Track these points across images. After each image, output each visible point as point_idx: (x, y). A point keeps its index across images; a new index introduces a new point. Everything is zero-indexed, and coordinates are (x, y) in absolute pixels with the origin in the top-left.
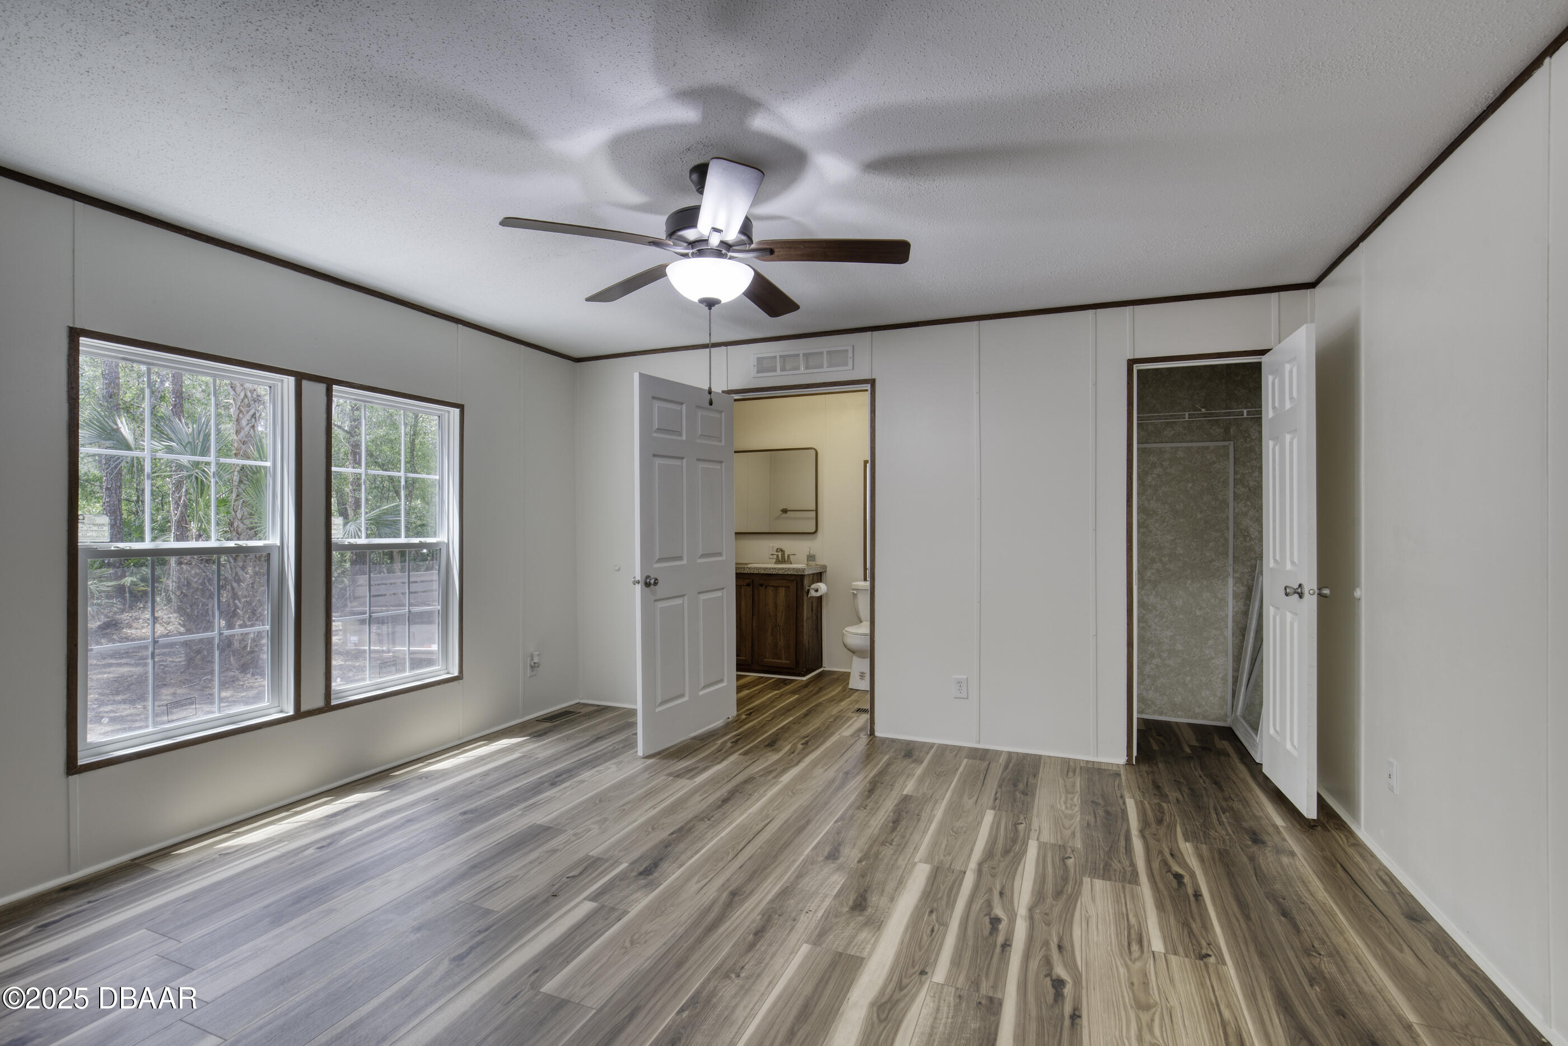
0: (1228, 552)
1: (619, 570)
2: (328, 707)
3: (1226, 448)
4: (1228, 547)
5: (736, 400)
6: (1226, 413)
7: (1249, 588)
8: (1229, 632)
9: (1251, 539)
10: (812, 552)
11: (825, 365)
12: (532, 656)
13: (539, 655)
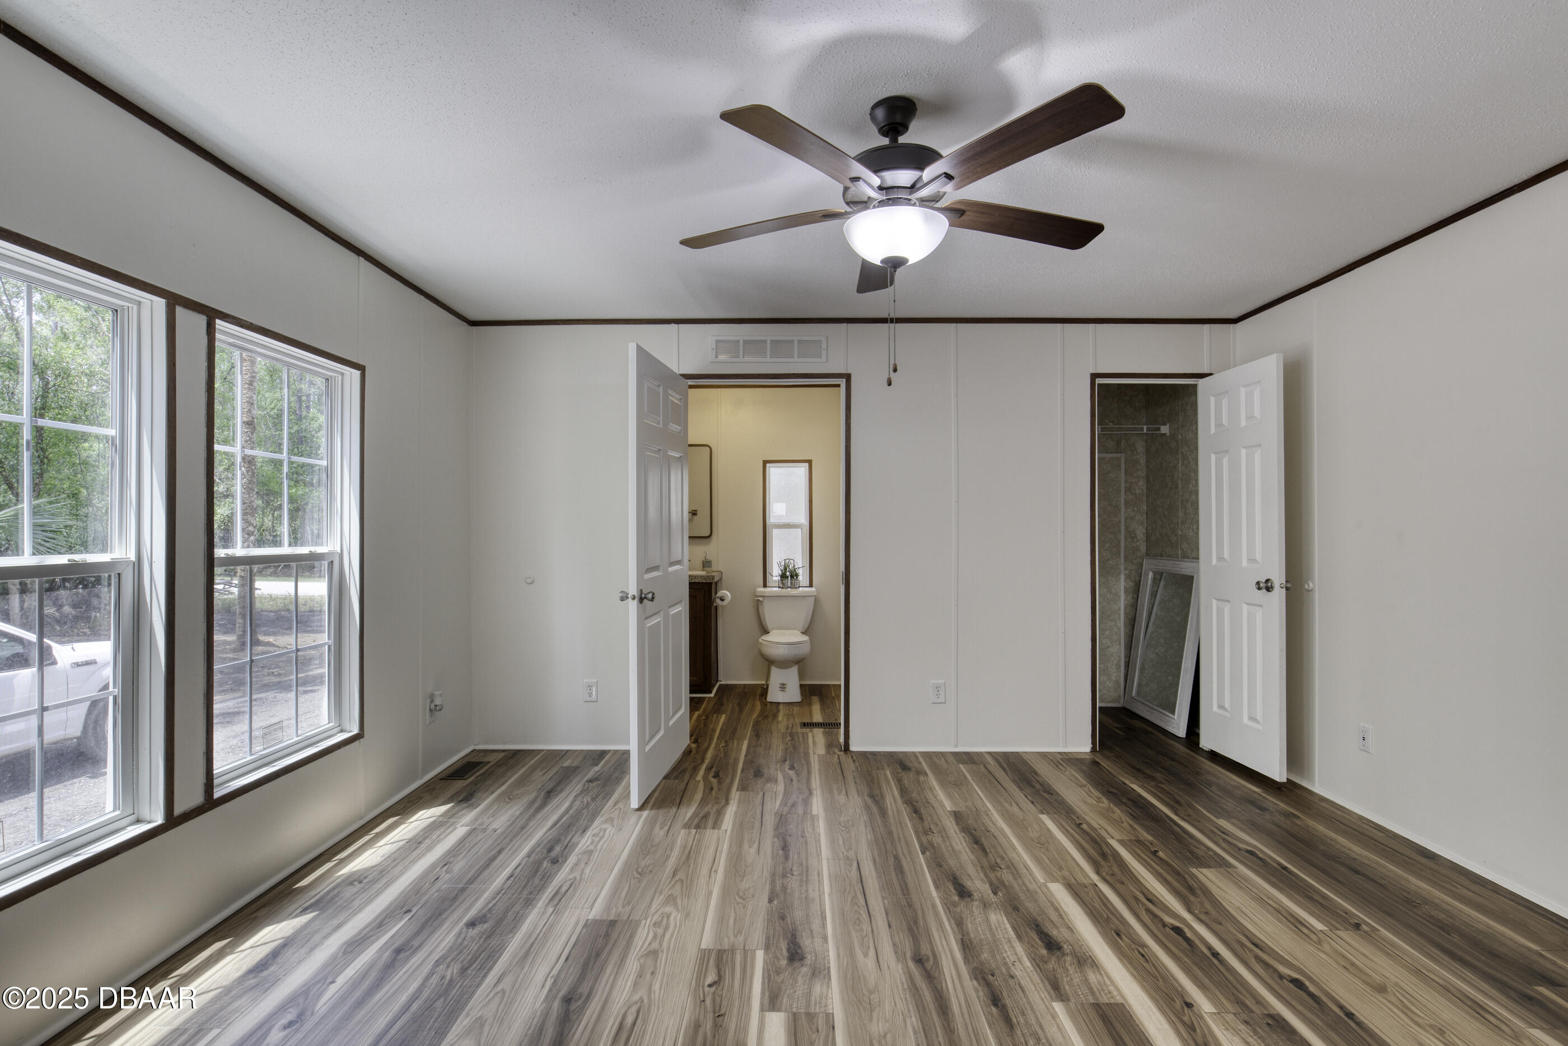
0: (1120, 552)
1: (532, 583)
2: (210, 803)
3: (1119, 459)
4: (1120, 548)
5: (691, 387)
6: (1118, 428)
7: (1136, 584)
8: (1121, 624)
9: (1138, 540)
10: (708, 558)
11: (796, 356)
12: (432, 698)
13: (441, 695)
